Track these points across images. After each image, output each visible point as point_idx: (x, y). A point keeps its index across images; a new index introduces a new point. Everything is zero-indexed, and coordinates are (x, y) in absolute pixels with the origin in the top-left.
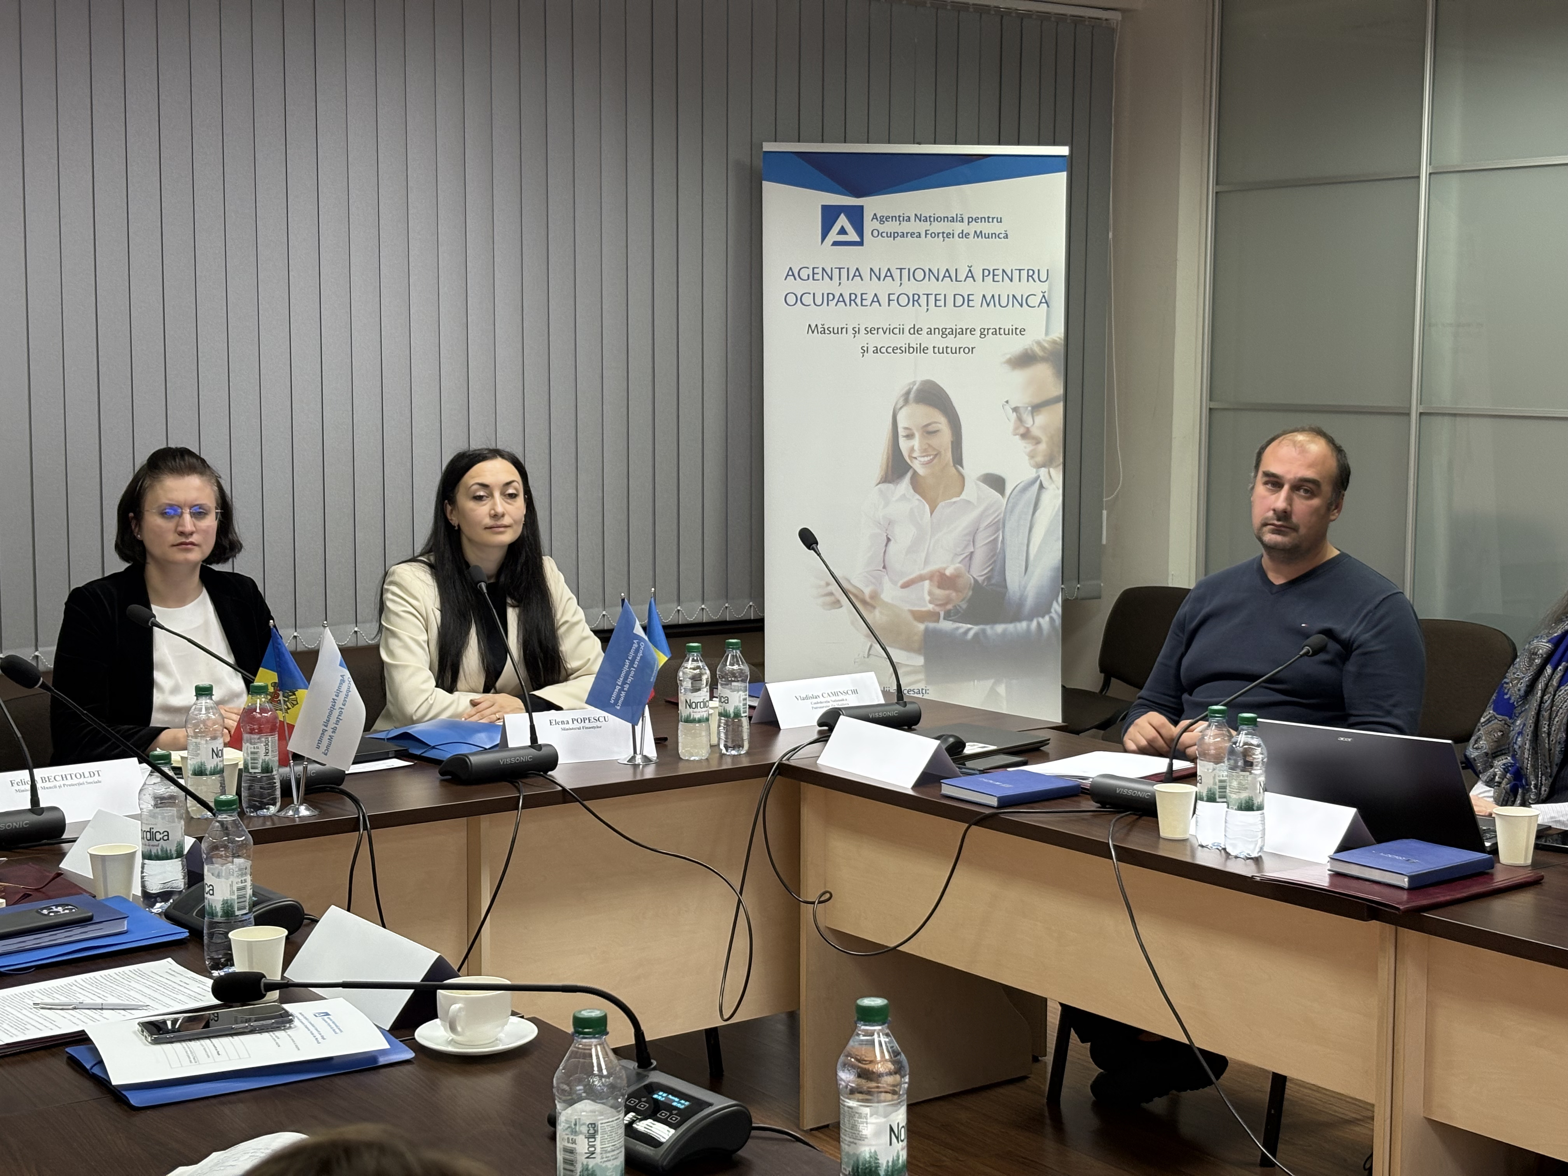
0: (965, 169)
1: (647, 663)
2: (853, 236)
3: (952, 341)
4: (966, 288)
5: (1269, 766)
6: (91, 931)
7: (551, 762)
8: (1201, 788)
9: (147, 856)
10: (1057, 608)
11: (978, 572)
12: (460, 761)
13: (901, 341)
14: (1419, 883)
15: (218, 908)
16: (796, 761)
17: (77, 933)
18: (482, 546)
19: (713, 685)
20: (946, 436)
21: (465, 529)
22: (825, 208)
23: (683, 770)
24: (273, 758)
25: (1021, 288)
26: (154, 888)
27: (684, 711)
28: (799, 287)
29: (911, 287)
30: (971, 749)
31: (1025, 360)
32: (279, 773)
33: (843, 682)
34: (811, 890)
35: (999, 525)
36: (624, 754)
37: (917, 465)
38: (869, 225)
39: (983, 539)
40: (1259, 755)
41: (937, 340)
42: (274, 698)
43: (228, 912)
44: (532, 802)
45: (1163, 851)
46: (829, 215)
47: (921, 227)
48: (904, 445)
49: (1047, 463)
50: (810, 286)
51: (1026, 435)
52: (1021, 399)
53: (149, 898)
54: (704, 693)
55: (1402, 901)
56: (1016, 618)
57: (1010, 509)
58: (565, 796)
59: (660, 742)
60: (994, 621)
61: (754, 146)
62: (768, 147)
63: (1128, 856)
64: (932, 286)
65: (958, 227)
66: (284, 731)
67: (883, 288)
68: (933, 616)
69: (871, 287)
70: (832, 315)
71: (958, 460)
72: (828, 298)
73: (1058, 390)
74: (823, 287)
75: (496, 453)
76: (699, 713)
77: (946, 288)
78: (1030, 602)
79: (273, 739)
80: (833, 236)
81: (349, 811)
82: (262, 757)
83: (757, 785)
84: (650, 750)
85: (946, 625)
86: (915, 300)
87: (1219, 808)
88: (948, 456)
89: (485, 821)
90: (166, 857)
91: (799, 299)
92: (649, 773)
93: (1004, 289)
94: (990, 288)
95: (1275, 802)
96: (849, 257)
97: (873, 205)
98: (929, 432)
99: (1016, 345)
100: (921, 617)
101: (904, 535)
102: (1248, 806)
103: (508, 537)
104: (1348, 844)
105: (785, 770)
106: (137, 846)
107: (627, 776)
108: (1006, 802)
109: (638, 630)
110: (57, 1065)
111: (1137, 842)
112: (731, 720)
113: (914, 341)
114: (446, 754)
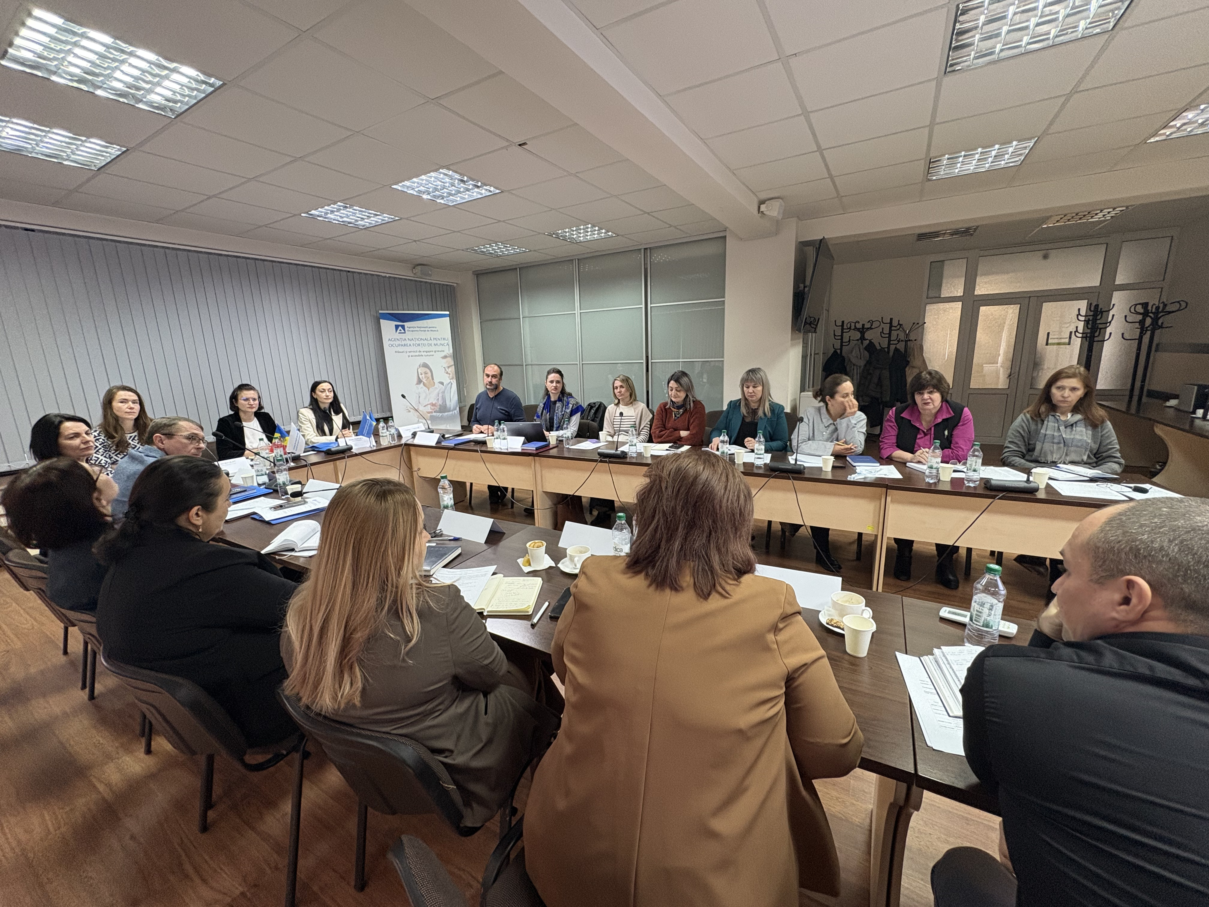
0: (427, 317)
1: (371, 425)
2: (403, 331)
3: (428, 354)
4: (430, 342)
5: (508, 431)
6: (246, 493)
7: (351, 448)
8: (495, 437)
9: (257, 476)
10: (458, 409)
11: (440, 402)
12: (329, 450)
13: (417, 354)
14: (537, 449)
15: (281, 483)
16: (408, 442)
17: (243, 494)
18: (324, 403)
19: (387, 429)
20: (430, 374)
21: (319, 399)
22: (396, 325)
23: (382, 447)
24: (282, 453)
25: (442, 342)
26: (260, 483)
27: (381, 434)
28: (392, 343)
29: (418, 342)
30: (446, 436)
31: (445, 357)
32: (285, 457)
33: (416, 426)
34: (415, 468)
35: (444, 392)
36: (368, 445)
37: (424, 381)
38: (406, 329)
39: (440, 395)
40: (505, 429)
41: (425, 353)
42: (280, 439)
43: (284, 484)
44: (348, 457)
45: (489, 450)
46: (397, 327)
47: (418, 329)
48: (420, 376)
49: (452, 379)
50: (394, 342)
51: (447, 373)
52: (446, 365)
53: (259, 485)
54: (385, 430)
55: (535, 452)
56: (449, 411)
57: (445, 388)
58: (356, 455)
59: (376, 442)
60: (445, 412)
61: (377, 312)
62: (380, 312)
63: (482, 452)
64: (422, 342)
65: (426, 329)
66: (284, 447)
67: (412, 343)
68: (432, 412)
69: (409, 342)
70: (400, 349)
71: (433, 379)
72: (399, 345)
73: (453, 363)
74: (397, 343)
75: (325, 382)
76: (384, 435)
77: (426, 342)
78: (452, 408)
79: (282, 449)
80: (398, 331)
81: (304, 463)
82: (279, 453)
83: (400, 449)
84: (375, 444)
85: (434, 414)
86: (419, 345)
87: (499, 440)
88: (431, 378)
89: (338, 462)
90: (262, 475)
91: (392, 345)
92: (375, 448)
93: (439, 342)
94: (435, 342)
95: (509, 438)
96: (403, 336)
97: (407, 324)
98: (426, 373)
99: (443, 354)
100: (429, 413)
101: (423, 396)
102: (504, 439)
103: (330, 401)
104: (524, 443)
105: (406, 445)
106: (254, 474)
107: (370, 449)
108: (455, 445)
109: (368, 418)
110: (248, 520)
111: (483, 449)
112: (392, 436)
113: (420, 354)
114: (325, 449)
